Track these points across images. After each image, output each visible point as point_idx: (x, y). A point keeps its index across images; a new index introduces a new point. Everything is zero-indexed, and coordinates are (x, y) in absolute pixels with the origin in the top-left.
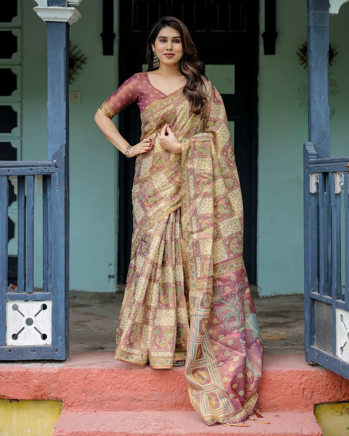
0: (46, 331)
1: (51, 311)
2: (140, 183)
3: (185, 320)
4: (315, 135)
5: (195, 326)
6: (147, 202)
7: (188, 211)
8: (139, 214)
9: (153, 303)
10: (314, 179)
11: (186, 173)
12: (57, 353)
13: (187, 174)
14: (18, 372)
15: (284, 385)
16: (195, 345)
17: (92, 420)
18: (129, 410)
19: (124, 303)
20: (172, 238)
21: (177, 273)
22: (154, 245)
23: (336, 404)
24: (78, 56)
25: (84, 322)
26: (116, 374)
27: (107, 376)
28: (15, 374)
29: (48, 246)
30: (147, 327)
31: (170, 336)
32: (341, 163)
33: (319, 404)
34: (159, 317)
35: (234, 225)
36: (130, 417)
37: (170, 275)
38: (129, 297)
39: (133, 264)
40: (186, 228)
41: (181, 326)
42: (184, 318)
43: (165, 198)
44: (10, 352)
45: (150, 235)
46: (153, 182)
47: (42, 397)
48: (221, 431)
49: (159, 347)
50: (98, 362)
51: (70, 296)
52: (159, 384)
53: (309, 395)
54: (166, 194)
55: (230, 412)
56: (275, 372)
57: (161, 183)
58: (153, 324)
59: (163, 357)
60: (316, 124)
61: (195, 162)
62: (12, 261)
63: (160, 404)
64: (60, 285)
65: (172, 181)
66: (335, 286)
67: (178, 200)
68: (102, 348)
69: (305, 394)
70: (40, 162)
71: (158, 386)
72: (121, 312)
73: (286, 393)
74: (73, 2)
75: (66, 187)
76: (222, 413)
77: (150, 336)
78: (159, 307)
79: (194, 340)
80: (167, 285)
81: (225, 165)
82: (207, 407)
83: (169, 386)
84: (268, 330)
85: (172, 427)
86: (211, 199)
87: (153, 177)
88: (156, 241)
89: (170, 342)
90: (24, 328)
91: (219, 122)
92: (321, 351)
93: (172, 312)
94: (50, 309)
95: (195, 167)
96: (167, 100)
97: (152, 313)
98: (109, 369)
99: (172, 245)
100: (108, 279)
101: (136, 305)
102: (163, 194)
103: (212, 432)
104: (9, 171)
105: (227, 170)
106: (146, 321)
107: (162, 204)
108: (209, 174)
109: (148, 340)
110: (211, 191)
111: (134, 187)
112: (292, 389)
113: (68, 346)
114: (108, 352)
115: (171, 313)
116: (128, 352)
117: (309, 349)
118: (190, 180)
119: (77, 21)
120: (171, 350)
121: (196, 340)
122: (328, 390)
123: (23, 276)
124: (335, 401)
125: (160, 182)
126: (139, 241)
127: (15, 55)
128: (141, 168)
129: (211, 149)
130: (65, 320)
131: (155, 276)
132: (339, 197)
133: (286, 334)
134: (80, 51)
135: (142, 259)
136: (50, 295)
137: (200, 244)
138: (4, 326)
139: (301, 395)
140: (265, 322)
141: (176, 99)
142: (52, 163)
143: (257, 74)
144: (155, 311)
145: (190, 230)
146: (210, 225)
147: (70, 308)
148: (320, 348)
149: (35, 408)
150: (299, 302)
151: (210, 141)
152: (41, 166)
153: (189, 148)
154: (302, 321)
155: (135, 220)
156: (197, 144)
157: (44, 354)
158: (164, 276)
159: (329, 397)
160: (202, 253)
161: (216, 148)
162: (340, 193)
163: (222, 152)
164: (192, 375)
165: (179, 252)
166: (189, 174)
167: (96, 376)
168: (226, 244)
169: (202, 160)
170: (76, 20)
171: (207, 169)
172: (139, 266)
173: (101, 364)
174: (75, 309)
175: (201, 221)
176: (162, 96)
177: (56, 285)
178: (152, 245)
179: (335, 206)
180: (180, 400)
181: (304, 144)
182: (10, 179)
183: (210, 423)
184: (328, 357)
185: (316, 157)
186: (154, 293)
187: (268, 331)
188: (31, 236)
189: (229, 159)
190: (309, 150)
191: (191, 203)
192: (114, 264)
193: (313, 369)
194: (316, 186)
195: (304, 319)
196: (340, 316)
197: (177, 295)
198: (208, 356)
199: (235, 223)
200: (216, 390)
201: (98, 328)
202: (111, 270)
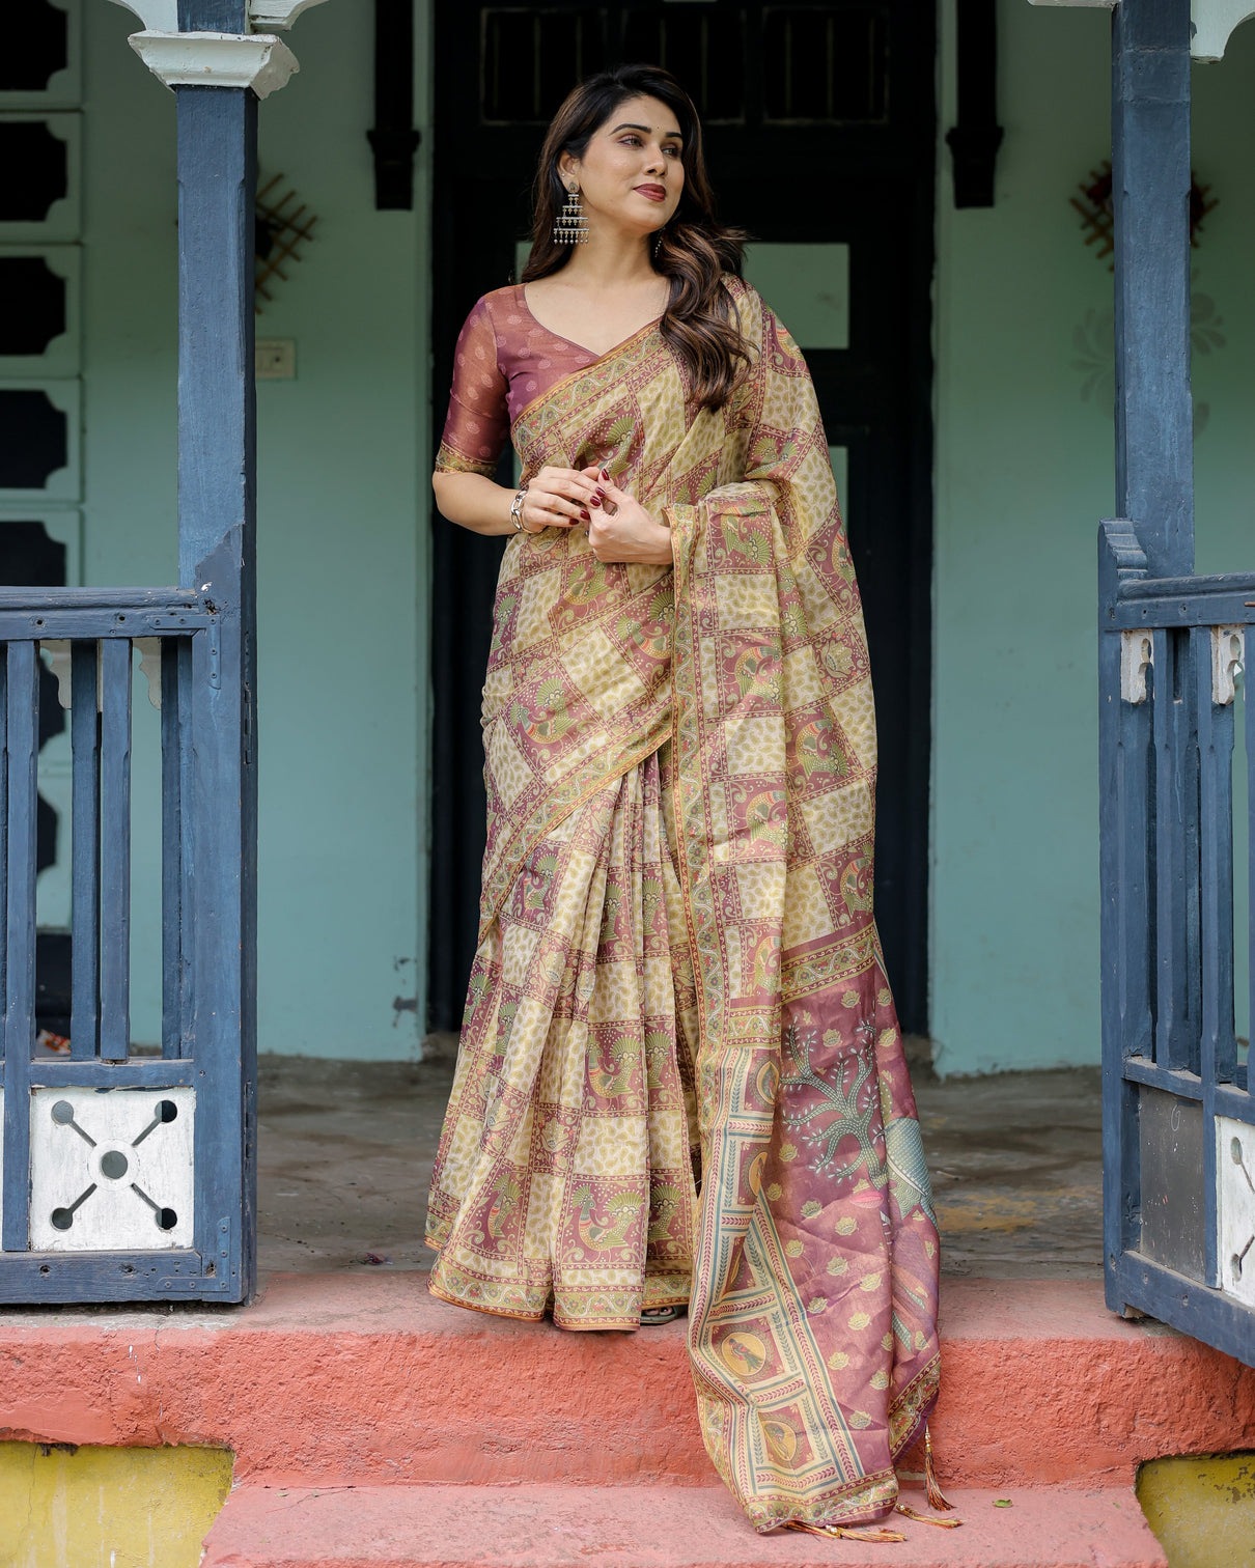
0: (173, 1199)
1: (191, 1128)
2: (513, 664)
3: (679, 1154)
4: (1139, 492)
5: (725, 1171)
6: (543, 731)
7: (696, 763)
8: (512, 778)
9: (569, 1096)
10: (1136, 654)
11: (688, 628)
12: (213, 1276)
13: (694, 632)
14: (75, 1347)
15: (1031, 1392)
16: (725, 1241)
17: (340, 1518)
18: (472, 1483)
19: (455, 1098)
20: (633, 860)
21: (651, 986)
22: (570, 886)
23: (1216, 1462)
24: (287, 212)
25: (307, 1167)
26: (424, 1353)
27: (392, 1362)
28: (63, 1351)
29: (180, 891)
30: (545, 1182)
31: (629, 1213)
32: (1235, 594)
33: (1153, 1460)
34: (590, 1143)
35: (854, 810)
36: (474, 1507)
37: (625, 991)
38: (475, 1076)
39: (489, 956)
40: (689, 824)
41: (663, 1179)
42: (676, 1148)
43: (607, 716)
44: (46, 1275)
45: (556, 850)
46: (564, 659)
47: (160, 1436)
48: (804, 1558)
49: (590, 1253)
50: (362, 1311)
51: (260, 1073)
52: (579, 1389)
53: (1120, 1428)
54: (612, 702)
55: (848, 1481)
56: (998, 1347)
57: (592, 661)
58: (570, 1171)
59: (607, 1288)
60: (1144, 455)
61: (722, 588)
62: (53, 950)
63: (582, 1459)
64: (223, 1031)
65: (631, 656)
66: (1211, 1036)
67: (653, 722)
68: (376, 1261)
69: (1105, 1423)
70: (151, 592)
71: (578, 1395)
72: (443, 1133)
73: (1036, 1422)
74: (271, 17)
75: (246, 680)
76: (816, 1483)
77: (556, 1213)
78: (587, 1110)
79: (721, 1221)
80: (614, 1030)
81: (821, 595)
82: (760, 1465)
83: (615, 1397)
84: (971, 1196)
85: (626, 1542)
86: (779, 721)
87: (563, 643)
88: (579, 871)
89: (629, 1232)
90: (93, 1187)
91: (799, 445)
92: (1163, 1268)
93: (634, 1127)
94: (187, 1121)
95: (722, 606)
96: (603, 370)
97: (566, 1131)
98: (400, 1334)
99: (633, 884)
100: (394, 1012)
101: (510, 1099)
102: (598, 702)
103: (771, 1562)
104: (40, 622)
105: (832, 615)
106: (540, 1161)
107: (598, 740)
108: (768, 632)
109: (550, 1229)
110: (776, 690)
111: (493, 678)
112: (1057, 1405)
113: (253, 1252)
114: (397, 1272)
115: (631, 1129)
116: (481, 1270)
117: (1118, 1263)
118: (703, 653)
119: (283, 86)
120: (633, 1262)
121: (726, 1221)
122: (1187, 1410)
123: (91, 1002)
124: (1212, 1449)
125: (587, 660)
126: (512, 871)
127: (57, 208)
128: (519, 609)
129: (772, 541)
130: (243, 1158)
131: (573, 995)
132: (1225, 715)
133: (1036, 1211)
134: (292, 194)
135: (526, 936)
136: (187, 1068)
137: (739, 880)
138: (22, 1182)
139: (1091, 1427)
140: (959, 1167)
141: (635, 363)
142: (193, 593)
143: (927, 276)
144: (575, 1124)
145: (702, 832)
146: (774, 813)
147: (259, 1119)
148: (1159, 1259)
149: (134, 1477)
150: (1080, 1096)
151: (768, 512)
152: (157, 604)
153: (697, 538)
154: (1091, 1163)
155: (497, 800)
156: (727, 523)
157: (166, 1280)
158: (604, 998)
159: (1191, 1434)
160: (749, 911)
161: (789, 538)
162: (1231, 702)
163: (811, 550)
164: (711, 1347)
165: (657, 913)
166: (700, 630)
167: (352, 1361)
168: (829, 881)
169: (743, 583)
170: (282, 81)
171: (763, 615)
172: (517, 963)
173: (373, 1317)
174: (276, 1120)
175: (741, 798)
176: (582, 359)
177: (210, 1033)
178: (564, 884)
179: (1212, 747)
180: (655, 1447)
181: (1102, 528)
182: (43, 651)
183: (770, 1523)
184: (1186, 1292)
185: (1145, 575)
186: (570, 1057)
187: (971, 1201)
188: (121, 857)
189: (835, 577)
190: (1120, 548)
191: (708, 733)
192: (416, 961)
193: (1133, 1336)
194: (1143, 677)
195: (1100, 1158)
196: (1229, 1143)
197: (649, 1067)
198: (770, 1279)
199: (858, 806)
200: (798, 1400)
201: (357, 1190)
202: (404, 982)
